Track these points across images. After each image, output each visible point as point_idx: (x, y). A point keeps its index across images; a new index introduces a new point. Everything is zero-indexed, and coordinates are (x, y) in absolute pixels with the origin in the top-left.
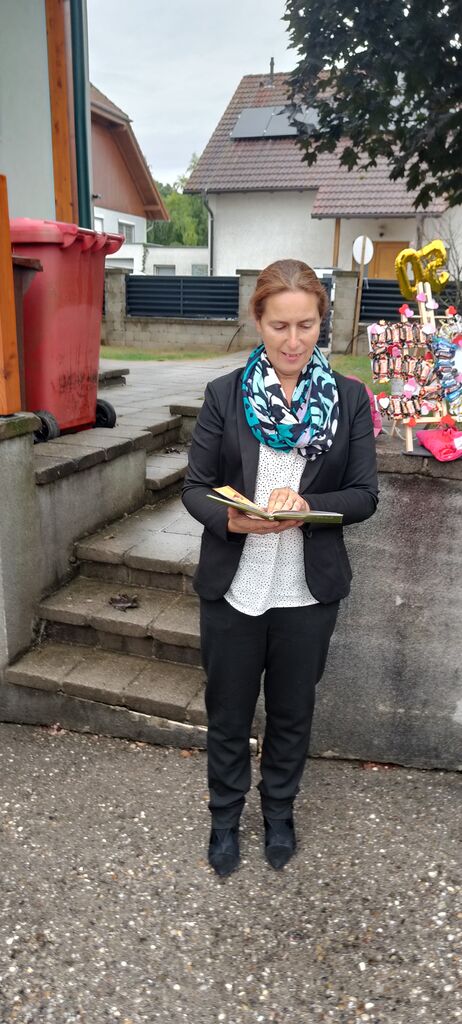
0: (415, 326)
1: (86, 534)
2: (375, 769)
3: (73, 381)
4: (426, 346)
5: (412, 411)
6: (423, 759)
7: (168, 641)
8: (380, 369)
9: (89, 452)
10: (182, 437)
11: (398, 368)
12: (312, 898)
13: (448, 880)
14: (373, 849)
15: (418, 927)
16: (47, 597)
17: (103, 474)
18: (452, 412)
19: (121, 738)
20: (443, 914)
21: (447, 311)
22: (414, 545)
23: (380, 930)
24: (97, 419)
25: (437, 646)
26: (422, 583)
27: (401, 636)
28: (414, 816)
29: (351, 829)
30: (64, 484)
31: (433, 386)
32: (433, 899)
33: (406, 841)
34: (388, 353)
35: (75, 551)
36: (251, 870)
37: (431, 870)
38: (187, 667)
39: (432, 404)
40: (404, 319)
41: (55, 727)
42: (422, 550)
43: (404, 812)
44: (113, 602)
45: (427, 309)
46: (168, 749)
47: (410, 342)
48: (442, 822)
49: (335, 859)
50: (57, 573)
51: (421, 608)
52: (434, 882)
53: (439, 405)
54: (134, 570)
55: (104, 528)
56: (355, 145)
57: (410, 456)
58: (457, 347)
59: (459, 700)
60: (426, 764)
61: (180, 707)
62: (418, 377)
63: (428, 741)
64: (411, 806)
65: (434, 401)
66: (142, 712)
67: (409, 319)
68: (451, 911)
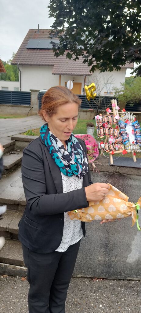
0: (112, 116)
2: (97, 281)
4: (116, 124)
5: (112, 149)
6: (115, 276)
8: (100, 133)
10: (15, 148)
11: (107, 131)
18: (126, 149)
21: (122, 111)
25: (121, 235)
27: (108, 232)
31: (120, 139)
34: (103, 126)
39: (119, 146)
40: (108, 113)
45: (116, 110)
46: (16, 277)
47: (111, 122)
48: (127, 306)
53: (121, 146)
57: (112, 166)
58: (127, 124)
59: (129, 254)
60: (116, 278)
61: (21, 261)
62: (114, 136)
63: (117, 270)
64: (114, 298)
65: (119, 145)
66: (5, 263)
67: (110, 113)
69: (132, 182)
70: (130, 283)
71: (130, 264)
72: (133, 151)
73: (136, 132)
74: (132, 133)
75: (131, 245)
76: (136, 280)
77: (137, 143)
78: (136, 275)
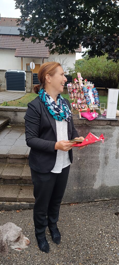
0: (78, 84)
2: (74, 205)
4: (81, 90)
5: (80, 107)
8: (71, 96)
11: (76, 95)
12: (72, 248)
13: (105, 233)
14: (83, 229)
15: (103, 249)
18: (89, 107)
20: (108, 243)
21: (85, 80)
23: (94, 253)
26: (84, 153)
28: (89, 216)
29: (74, 224)
31: (84, 101)
32: (104, 240)
36: (52, 245)
37: (100, 231)
43: (86, 216)
45: (81, 80)
46: (12, 211)
47: (78, 88)
48: (97, 217)
49: (74, 235)
51: (84, 160)
52: (102, 234)
57: (81, 119)
58: (89, 90)
59: (95, 183)
60: (87, 201)
61: (15, 198)
62: (81, 98)
63: (87, 195)
65: (85, 105)
66: (3, 202)
67: (77, 82)
68: (109, 242)
70: (96, 203)
71: (96, 189)
72: (94, 109)
73: (95, 96)
74: (92, 96)
75: (96, 176)
76: (100, 201)
77: (96, 103)
78: (100, 197)
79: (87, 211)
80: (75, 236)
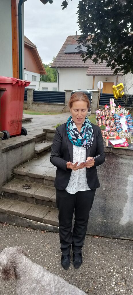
0: (109, 111)
1: (16, 166)
2: (97, 238)
3: (15, 122)
4: (112, 117)
5: (108, 135)
6: (111, 235)
7: (38, 198)
8: (99, 123)
9: (18, 143)
10: (46, 137)
11: (104, 122)
12: (76, 278)
13: (116, 272)
14: (95, 263)
15: (107, 287)
16: (4, 185)
17: (22, 149)
18: (119, 135)
19: (24, 227)
20: (114, 283)
21: (118, 107)
22: (109, 173)
23: (96, 288)
24: (21, 133)
25: (115, 202)
26: (111, 184)
27: (105, 199)
28: (108, 252)
29: (89, 256)
30: (10, 152)
31: (114, 128)
32: (112, 278)
33: (105, 260)
34: (101, 118)
35: (13, 171)
36: (59, 269)
37: (111, 269)
38: (44, 206)
40: (106, 109)
41: (5, 223)
42: (111, 174)
43: (105, 251)
44: (23, 186)
45: (113, 106)
46: (38, 230)
47: (108, 115)
48: (116, 254)
50: (7, 177)
51: (110, 191)
52: (112, 273)
53: (116, 133)
54: (30, 177)
55: (22, 164)
56: (97, 57)
57: (107, 147)
58: (121, 117)
59: (121, 218)
60: (112, 237)
61: (41, 218)
62: (110, 125)
63: (113, 230)
64: (107, 249)
65: (114, 132)
66: (30, 219)
67: (107, 109)
68: (117, 282)
69: (122, 160)
70: (122, 241)
71: (123, 225)
73: (128, 123)
74: (125, 124)
75: (123, 210)
76: (127, 240)
77: (129, 131)
78: (127, 235)
79: (108, 247)
80: (85, 267)
